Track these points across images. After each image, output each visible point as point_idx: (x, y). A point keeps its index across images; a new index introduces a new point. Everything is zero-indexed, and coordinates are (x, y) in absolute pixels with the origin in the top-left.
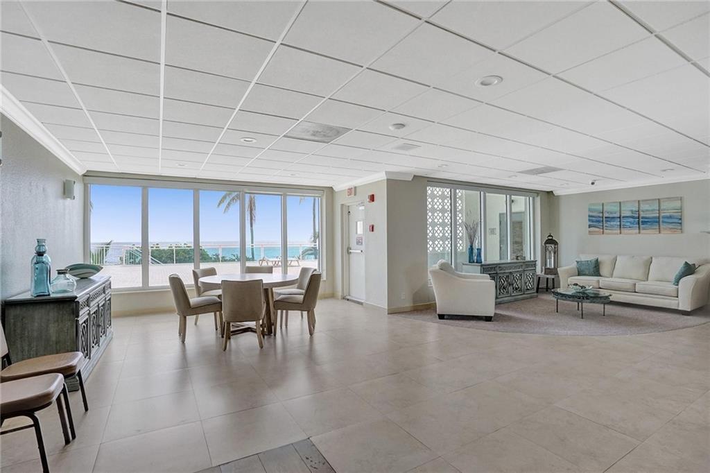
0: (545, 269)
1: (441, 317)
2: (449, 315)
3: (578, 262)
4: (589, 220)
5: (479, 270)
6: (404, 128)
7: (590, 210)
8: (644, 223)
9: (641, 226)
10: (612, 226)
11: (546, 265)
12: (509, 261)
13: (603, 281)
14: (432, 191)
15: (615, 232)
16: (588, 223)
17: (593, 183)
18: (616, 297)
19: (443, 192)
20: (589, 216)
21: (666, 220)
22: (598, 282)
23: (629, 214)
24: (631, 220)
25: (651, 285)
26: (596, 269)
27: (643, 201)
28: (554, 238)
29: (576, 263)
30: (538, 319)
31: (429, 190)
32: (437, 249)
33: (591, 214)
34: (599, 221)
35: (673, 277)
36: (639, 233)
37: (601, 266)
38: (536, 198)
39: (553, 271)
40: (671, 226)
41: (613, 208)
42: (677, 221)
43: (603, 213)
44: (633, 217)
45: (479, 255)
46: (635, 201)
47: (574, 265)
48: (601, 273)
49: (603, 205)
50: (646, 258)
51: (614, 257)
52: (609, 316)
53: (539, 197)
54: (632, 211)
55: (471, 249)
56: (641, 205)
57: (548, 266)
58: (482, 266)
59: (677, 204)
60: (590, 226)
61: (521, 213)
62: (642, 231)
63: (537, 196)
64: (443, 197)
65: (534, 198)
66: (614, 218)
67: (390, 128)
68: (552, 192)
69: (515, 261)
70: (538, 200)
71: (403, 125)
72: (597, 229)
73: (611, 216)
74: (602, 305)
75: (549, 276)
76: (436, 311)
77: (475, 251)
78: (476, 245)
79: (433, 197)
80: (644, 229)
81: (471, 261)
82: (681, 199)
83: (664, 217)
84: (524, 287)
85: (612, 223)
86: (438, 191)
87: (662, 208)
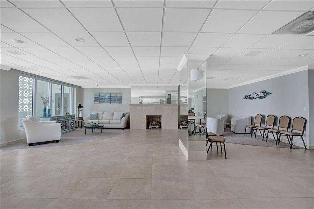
0: (78, 118)
1: (31, 145)
2: (34, 143)
3: (91, 114)
4: (95, 99)
5: (50, 119)
6: (23, 44)
7: (95, 95)
8: (112, 100)
9: (111, 101)
10: (102, 101)
11: (78, 116)
12: (62, 115)
13: (100, 121)
14: (23, 80)
15: (103, 103)
16: (94, 100)
17: (97, 85)
18: (105, 126)
19: (29, 81)
20: (95, 97)
21: (118, 100)
22: (98, 121)
23: (107, 97)
24: (108, 99)
25: (114, 121)
26: (97, 117)
27: (112, 93)
28: (82, 105)
29: (90, 115)
30: (79, 138)
31: (21, 78)
32: (25, 110)
33: (95, 96)
34: (98, 99)
35: (120, 118)
36: (110, 104)
37: (99, 116)
38: (74, 88)
39: (82, 119)
40: (119, 102)
41: (102, 95)
42: (120, 100)
43: (99, 96)
44: (109, 98)
45: (49, 112)
46: (109, 93)
47: (89, 115)
48: (99, 119)
49: (99, 93)
50: (112, 112)
51: (103, 112)
52: (104, 133)
53: (76, 88)
54: (109, 96)
55: (45, 110)
56: (111, 95)
57: (79, 117)
58: (51, 118)
59: (121, 95)
60: (95, 101)
61: (67, 94)
62: (111, 103)
63: (75, 87)
64: (29, 83)
65: (73, 88)
66: (103, 98)
67: (13, 41)
68: (81, 86)
69: (66, 115)
70: (75, 89)
71: (22, 42)
72: (97, 102)
73: (102, 97)
74: (101, 130)
75: (80, 121)
76: (27, 142)
77: (47, 111)
78: (47, 108)
79: (23, 82)
80: (112, 102)
81: (45, 116)
82: (122, 93)
83: (117, 99)
84: (70, 126)
85: (102, 100)
86: (26, 79)
87: (117, 96)
